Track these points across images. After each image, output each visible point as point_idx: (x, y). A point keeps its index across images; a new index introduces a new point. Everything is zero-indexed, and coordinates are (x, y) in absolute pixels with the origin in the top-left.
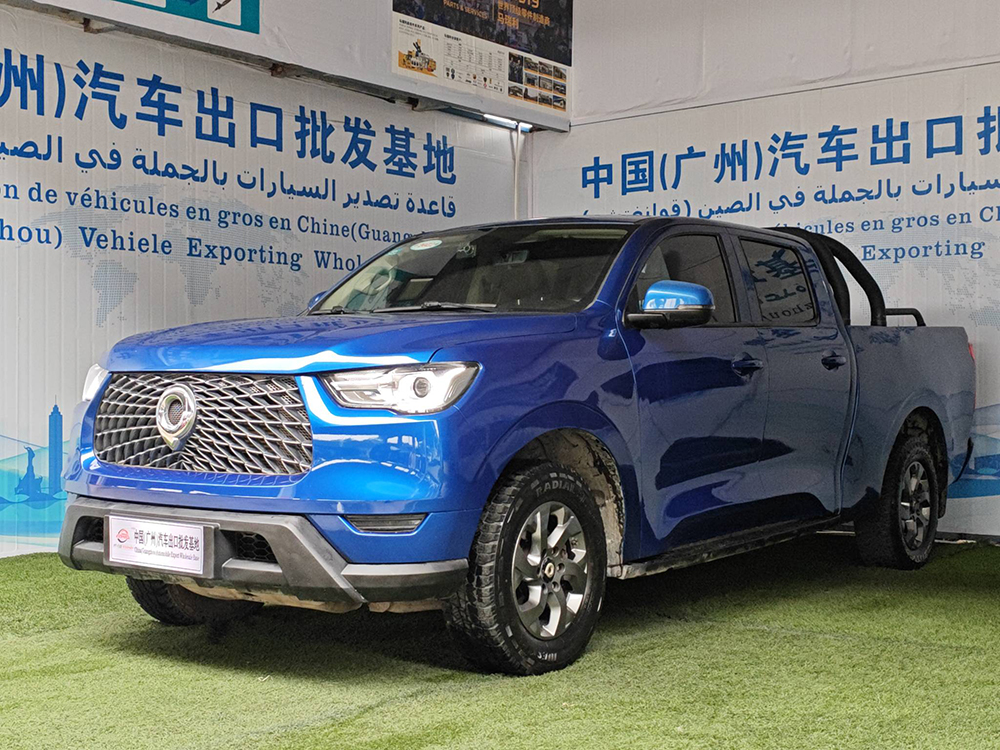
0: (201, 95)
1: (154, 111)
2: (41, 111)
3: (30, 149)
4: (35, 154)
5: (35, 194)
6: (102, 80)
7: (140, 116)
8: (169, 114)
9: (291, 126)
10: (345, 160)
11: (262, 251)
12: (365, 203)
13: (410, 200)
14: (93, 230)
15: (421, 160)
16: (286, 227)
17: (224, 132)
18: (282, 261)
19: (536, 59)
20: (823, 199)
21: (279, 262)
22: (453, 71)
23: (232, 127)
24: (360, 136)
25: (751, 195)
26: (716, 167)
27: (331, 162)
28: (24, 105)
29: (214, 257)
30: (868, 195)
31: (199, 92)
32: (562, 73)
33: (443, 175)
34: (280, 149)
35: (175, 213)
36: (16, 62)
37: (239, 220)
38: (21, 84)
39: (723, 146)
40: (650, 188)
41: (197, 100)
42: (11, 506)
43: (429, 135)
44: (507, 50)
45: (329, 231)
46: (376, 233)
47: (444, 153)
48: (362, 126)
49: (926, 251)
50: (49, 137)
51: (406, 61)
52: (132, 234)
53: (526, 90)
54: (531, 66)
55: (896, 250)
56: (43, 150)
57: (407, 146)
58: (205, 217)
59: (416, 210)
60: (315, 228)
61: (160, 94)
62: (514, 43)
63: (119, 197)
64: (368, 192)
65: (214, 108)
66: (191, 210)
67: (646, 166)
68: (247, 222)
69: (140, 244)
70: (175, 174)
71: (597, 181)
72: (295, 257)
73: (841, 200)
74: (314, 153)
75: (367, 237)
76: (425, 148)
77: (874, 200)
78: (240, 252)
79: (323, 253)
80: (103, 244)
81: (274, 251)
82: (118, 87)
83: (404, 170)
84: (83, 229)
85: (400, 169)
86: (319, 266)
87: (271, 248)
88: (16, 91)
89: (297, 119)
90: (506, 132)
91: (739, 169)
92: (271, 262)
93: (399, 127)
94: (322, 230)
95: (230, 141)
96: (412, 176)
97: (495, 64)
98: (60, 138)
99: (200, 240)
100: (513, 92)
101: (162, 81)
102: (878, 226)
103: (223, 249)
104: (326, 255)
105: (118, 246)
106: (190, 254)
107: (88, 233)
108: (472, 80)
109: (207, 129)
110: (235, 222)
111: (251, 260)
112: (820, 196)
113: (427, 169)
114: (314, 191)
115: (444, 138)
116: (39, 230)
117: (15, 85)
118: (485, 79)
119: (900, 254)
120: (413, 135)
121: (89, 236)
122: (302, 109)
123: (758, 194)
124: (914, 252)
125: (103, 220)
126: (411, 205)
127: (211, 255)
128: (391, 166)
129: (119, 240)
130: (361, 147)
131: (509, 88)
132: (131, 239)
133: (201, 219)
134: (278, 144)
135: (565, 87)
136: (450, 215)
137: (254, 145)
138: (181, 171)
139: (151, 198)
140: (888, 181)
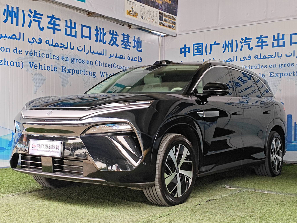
0: (66, 21)
1: (52, 26)
2: (17, 25)
3: (14, 37)
4: (16, 38)
5: (15, 51)
6: (36, 15)
7: (48, 27)
8: (57, 27)
9: (94, 32)
10: (109, 43)
11: (84, 71)
12: (115, 57)
13: (129, 57)
14: (33, 63)
15: (132, 44)
16: (92, 64)
17: (73, 34)
18: (90, 74)
19: (167, 14)
20: (257, 58)
21: (89, 75)
22: (143, 17)
23: (76, 32)
24: (114, 36)
25: (234, 56)
26: (223, 48)
27: (105, 44)
28: (12, 23)
29: (70, 72)
30: (271, 57)
31: (66, 20)
32: (174, 19)
33: (138, 49)
34: (90, 39)
35: (58, 58)
36: (10, 9)
37: (77, 61)
38: (11, 16)
39: (225, 41)
40: (202, 54)
41: (65, 23)
42: (7, 150)
43: (134, 37)
44: (159, 11)
45: (104, 65)
46: (118, 66)
47: (139, 42)
48: (115, 33)
49: (290, 74)
50: (20, 33)
51: (129, 13)
52: (45, 64)
53: (164, 23)
54: (166, 16)
55: (280, 74)
56: (18, 37)
57: (128, 40)
58: (67, 60)
59: (130, 60)
60: (100, 64)
61: (54, 21)
62: (161, 9)
63: (41, 53)
64: (116, 54)
65: (71, 26)
66: (63, 58)
67: (201, 47)
68: (80, 62)
69: (47, 68)
70: (58, 46)
71: (185, 52)
72: (94, 74)
73: (263, 58)
74: (100, 41)
75: (116, 68)
76: (133, 40)
77: (273, 58)
78: (78, 71)
79: (102, 72)
80: (36, 68)
81: (88, 71)
82: (41, 18)
83: (127, 47)
84: (30, 63)
85: (126, 47)
86: (101, 76)
87: (87, 70)
88: (10, 18)
89: (95, 30)
90: (157, 37)
91: (230, 48)
92: (87, 75)
93: (126, 34)
94: (102, 65)
95: (75, 36)
96: (129, 49)
97: (155, 15)
98: (23, 34)
99: (65, 67)
100: (160, 24)
101: (55, 17)
102: (275, 66)
103: (72, 70)
104: (103, 73)
105: (41, 68)
106: (63, 72)
107: (31, 64)
108: (148, 19)
109: (68, 32)
110: (76, 62)
111: (81, 74)
112: (256, 57)
113: (134, 47)
114: (100, 53)
115: (139, 38)
116: (16, 63)
117: (10, 16)
118: (152, 20)
119: (281, 75)
120: (130, 36)
121: (32, 65)
122: (97, 27)
123: (236, 56)
124: (286, 75)
125: (36, 60)
126: (129, 58)
127: (69, 72)
128: (123, 46)
129: (41, 66)
130: (114, 39)
131: (159, 23)
132: (45, 66)
133: (66, 60)
134: (89, 38)
135: (175, 23)
136: (140, 62)
137: (82, 38)
138: (60, 45)
139: (51, 54)
140: (278, 52)
